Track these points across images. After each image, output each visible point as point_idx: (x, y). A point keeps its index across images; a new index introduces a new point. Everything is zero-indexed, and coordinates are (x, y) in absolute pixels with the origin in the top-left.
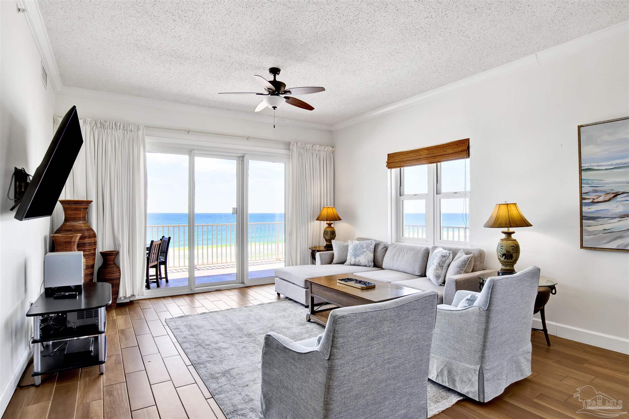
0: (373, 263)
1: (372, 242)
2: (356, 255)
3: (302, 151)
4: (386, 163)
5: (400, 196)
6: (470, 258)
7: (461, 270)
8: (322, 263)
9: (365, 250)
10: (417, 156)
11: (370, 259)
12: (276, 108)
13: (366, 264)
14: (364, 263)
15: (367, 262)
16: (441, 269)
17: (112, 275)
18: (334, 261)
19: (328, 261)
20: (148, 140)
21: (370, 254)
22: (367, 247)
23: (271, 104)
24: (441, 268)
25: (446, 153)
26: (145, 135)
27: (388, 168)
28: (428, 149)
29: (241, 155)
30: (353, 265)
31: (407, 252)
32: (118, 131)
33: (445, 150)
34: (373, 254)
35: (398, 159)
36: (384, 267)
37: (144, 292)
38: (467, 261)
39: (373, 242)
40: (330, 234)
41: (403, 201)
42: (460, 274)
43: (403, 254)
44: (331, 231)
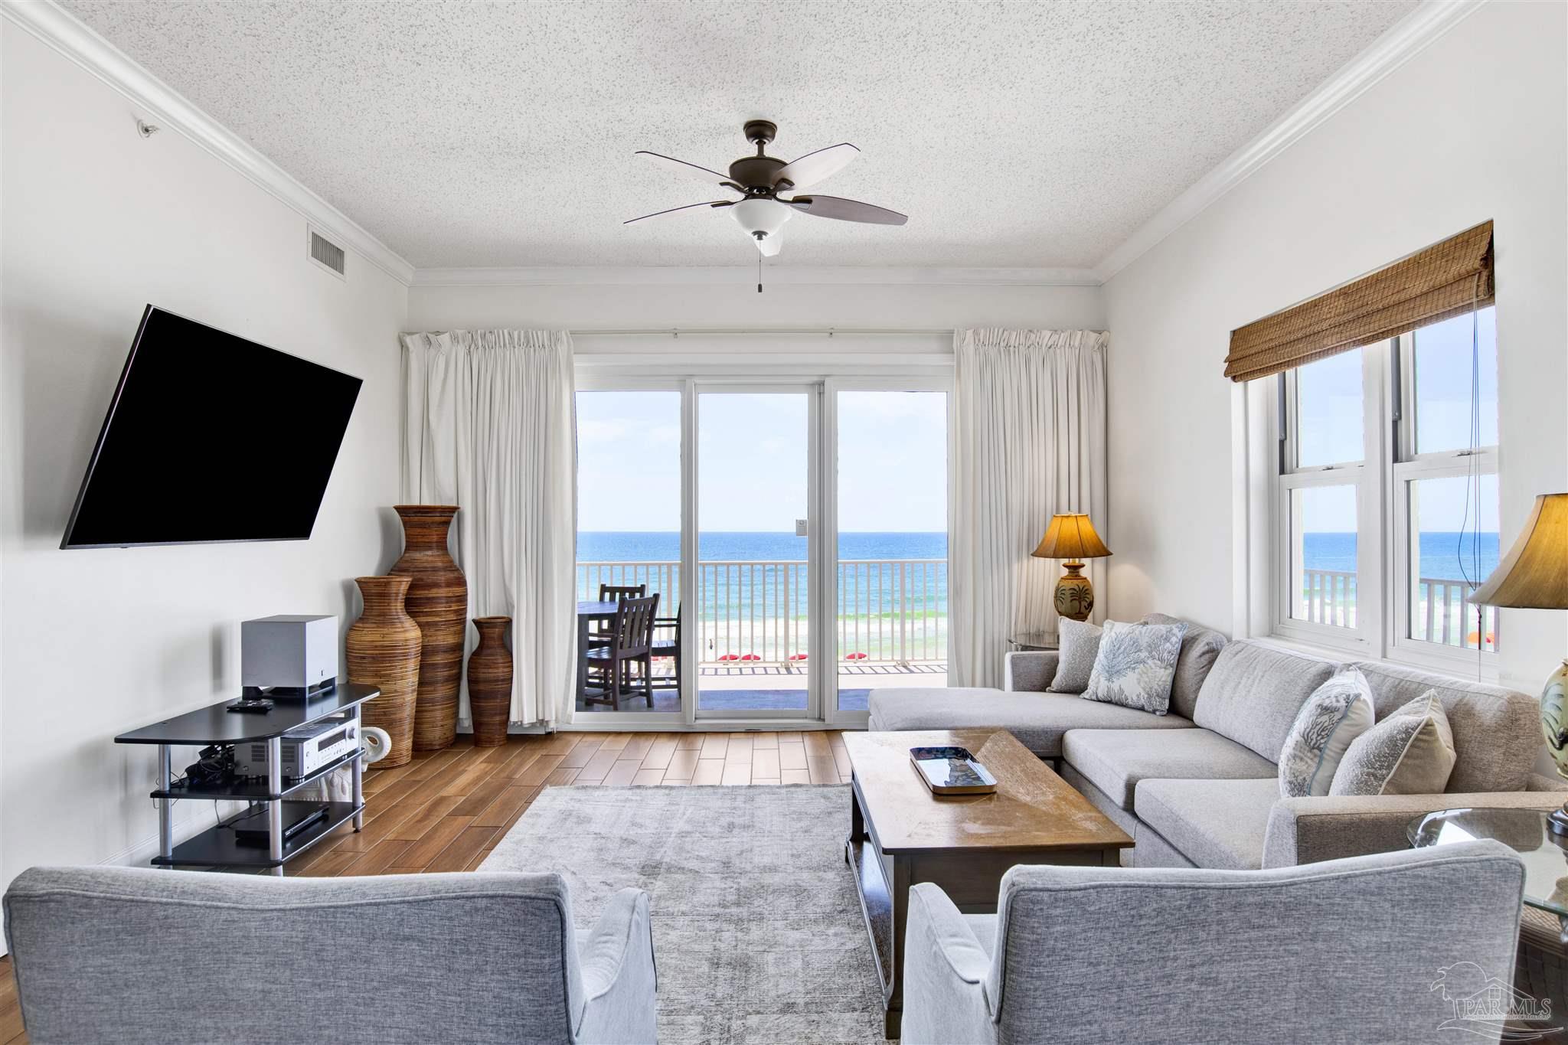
0: (1167, 702)
1: (1171, 630)
2: (1112, 672)
3: (992, 352)
4: (1225, 362)
5: (1282, 471)
6: (1414, 729)
7: (1374, 775)
8: (1018, 687)
9: (1143, 655)
10: (1310, 325)
11: (1156, 687)
12: (764, 236)
13: (1142, 702)
14: (1135, 698)
15: (1146, 696)
16: (1317, 760)
17: (490, 670)
18: (1056, 683)
19: (1038, 680)
20: (579, 363)
21: (1158, 669)
22: (1152, 647)
23: (747, 224)
24: (1315, 756)
25: (1403, 296)
26: (572, 352)
27: (1234, 379)
28: (1345, 292)
29: (816, 379)
30: (1104, 702)
31: (1263, 676)
32: (516, 349)
33: (1402, 288)
34: (1171, 671)
35: (1257, 343)
36: (1196, 718)
37: (571, 716)
38: (1400, 743)
39: (1176, 631)
40: (1070, 599)
41: (1290, 490)
42: (1368, 792)
43: (1250, 681)
44: (1074, 589)
